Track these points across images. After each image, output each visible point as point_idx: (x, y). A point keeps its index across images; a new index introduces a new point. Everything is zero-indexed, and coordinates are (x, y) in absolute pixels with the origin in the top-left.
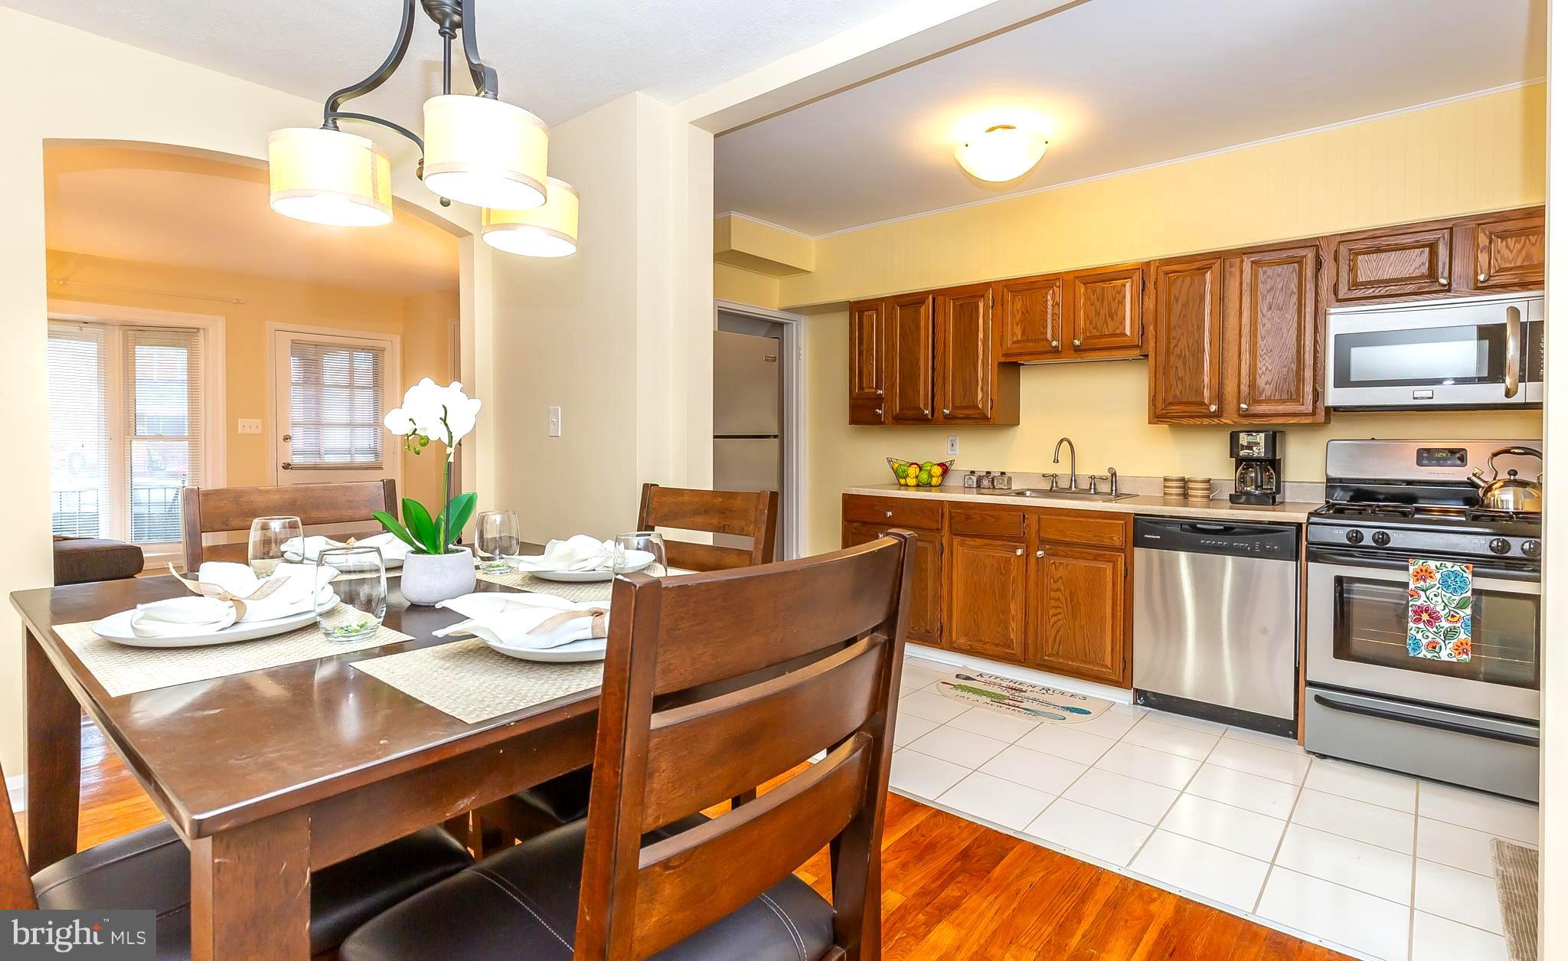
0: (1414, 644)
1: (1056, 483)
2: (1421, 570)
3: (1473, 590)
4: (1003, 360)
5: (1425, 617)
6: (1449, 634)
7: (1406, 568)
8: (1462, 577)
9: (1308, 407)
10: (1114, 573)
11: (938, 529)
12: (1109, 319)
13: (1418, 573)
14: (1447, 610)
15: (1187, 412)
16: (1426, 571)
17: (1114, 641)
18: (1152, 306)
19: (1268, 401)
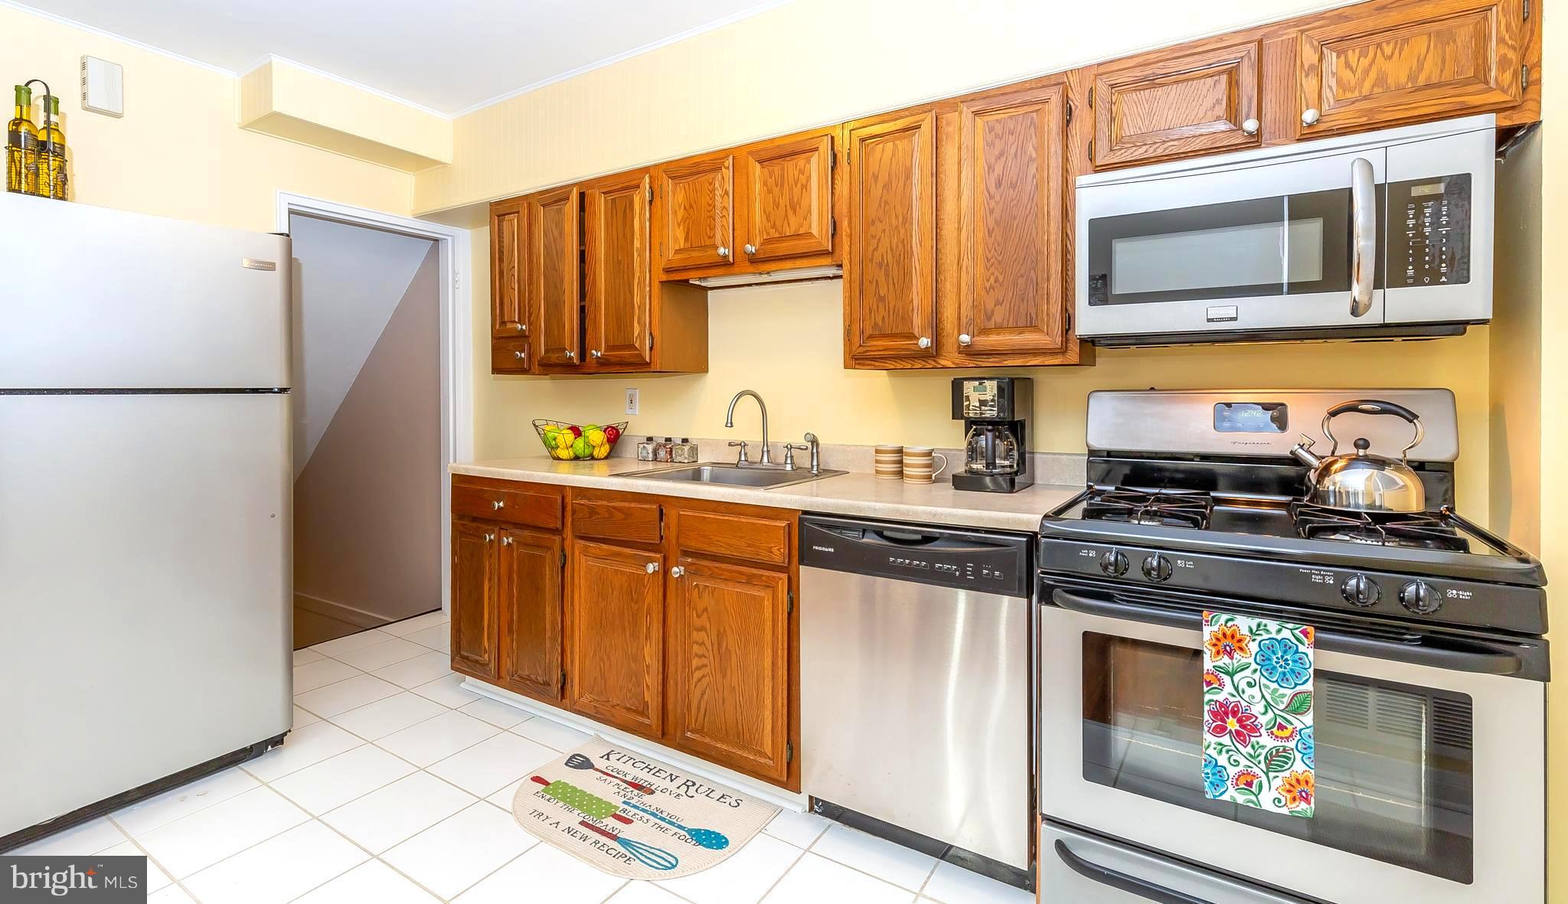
0: (1213, 774)
1: (746, 454)
2: (1224, 635)
3: (1316, 671)
4: (664, 278)
5: (1232, 724)
6: (1276, 760)
7: (1198, 626)
8: (1297, 652)
9: (1055, 340)
10: (774, 607)
11: (557, 529)
12: (790, 213)
13: (1218, 639)
14: (1270, 715)
15: (892, 349)
16: (1233, 637)
17: (775, 714)
18: (846, 192)
19: (999, 329)
